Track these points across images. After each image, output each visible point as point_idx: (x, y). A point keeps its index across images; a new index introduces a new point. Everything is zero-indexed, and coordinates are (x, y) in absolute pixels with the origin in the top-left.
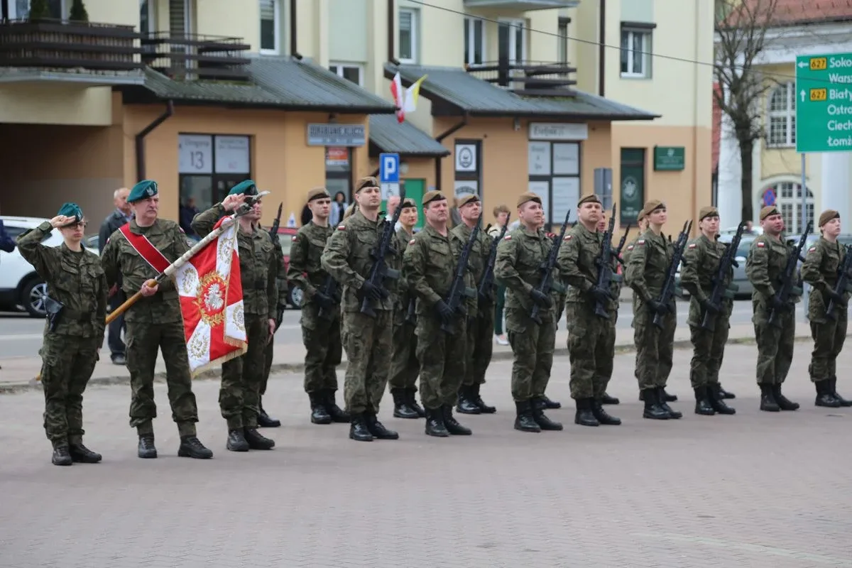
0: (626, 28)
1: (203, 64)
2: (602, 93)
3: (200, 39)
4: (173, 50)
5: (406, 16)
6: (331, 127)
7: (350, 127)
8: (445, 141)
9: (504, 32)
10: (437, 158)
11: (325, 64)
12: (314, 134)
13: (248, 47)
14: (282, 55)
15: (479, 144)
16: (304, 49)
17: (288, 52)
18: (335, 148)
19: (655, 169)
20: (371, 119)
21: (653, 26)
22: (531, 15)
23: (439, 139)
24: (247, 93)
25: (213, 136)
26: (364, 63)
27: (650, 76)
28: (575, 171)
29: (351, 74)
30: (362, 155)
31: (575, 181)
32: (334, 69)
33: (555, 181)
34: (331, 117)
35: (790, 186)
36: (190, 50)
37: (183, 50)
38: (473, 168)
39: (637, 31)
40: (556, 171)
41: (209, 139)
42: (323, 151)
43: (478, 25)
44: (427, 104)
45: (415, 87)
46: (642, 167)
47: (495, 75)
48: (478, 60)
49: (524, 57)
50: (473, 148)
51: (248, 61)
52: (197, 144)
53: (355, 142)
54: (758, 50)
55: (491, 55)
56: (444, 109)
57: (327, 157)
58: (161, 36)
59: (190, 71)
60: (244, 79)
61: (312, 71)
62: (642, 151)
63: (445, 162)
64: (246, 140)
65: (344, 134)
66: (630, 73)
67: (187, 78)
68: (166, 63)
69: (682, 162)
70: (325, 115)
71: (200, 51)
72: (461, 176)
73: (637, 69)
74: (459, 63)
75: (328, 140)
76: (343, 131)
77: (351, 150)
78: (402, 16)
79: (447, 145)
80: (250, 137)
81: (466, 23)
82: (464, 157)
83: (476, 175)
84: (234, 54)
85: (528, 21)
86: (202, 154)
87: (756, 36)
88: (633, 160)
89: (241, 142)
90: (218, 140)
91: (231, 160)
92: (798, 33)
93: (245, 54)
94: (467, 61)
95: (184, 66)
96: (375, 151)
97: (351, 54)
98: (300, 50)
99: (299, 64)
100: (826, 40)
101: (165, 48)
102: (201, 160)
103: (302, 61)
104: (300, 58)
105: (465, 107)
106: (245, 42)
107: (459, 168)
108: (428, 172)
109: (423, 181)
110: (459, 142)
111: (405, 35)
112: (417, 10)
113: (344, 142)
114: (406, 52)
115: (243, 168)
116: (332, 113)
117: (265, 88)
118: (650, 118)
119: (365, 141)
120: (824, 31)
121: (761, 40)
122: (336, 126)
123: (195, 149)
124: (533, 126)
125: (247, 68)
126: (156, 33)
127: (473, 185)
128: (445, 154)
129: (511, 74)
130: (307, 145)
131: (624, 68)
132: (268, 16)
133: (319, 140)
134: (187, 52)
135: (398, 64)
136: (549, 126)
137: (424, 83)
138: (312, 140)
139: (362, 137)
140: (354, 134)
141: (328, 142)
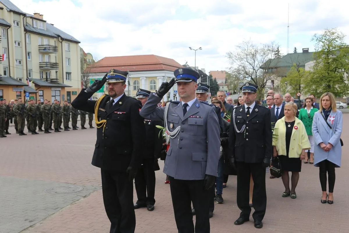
0: (67, 73)
2: (63, 83)
5: (30, 71)
6: (17, 88)
7: (20, 88)
8: (37, 90)
9: (47, 73)
10: (36, 93)
11: (16, 78)
12: (14, 89)
13: (1, 75)
14: (8, 77)
15: (43, 91)
17: (9, 76)
18: (18, 92)
19: (72, 95)
20: (24, 87)
21: (71, 73)
22: (50, 71)
23: (36, 90)
24: (1, 83)
26: (22, 78)
27: (71, 81)
28: (59, 95)
29: (20, 80)
30: (23, 93)
31: (59, 97)
32: (17, 79)
33: (56, 96)
35: (94, 97)
38: (42, 94)
39: (69, 74)
40: (56, 95)
42: (16, 92)
43: (42, 72)
44: (34, 85)
45: (32, 82)
46: (70, 95)
47: (45, 80)
48: (42, 77)
49: (50, 77)
50: (42, 91)
51: (2, 78)
53: (21, 91)
54: (88, 76)
55: (44, 77)
56: (36, 85)
57: (16, 93)
60: (1, 80)
61: (13, 79)
62: (70, 92)
63: (37, 94)
64: (2, 91)
65: (19, 90)
66: (68, 80)
69: (76, 94)
72: (40, 96)
73: (69, 79)
74: (39, 78)
77: (21, 92)
78: (29, 70)
79: (37, 91)
80: (2, 90)
81: (40, 72)
82: (41, 93)
83: (43, 96)
85: (51, 72)
87: (88, 74)
88: (69, 93)
92: (94, 74)
93: (1, 76)
94: (40, 77)
96: (25, 92)
97: (20, 76)
98: (11, 76)
100: (98, 75)
104: (11, 77)
105: (40, 85)
107: (40, 95)
108: (34, 95)
109: (33, 97)
110: (39, 90)
111: (30, 74)
112: (32, 70)
113: (19, 91)
114: (30, 76)
115: (1, 95)
116: (17, 86)
117: (5, 82)
118: (71, 87)
120: (98, 74)
122: (18, 88)
124: (52, 88)
125: (1, 78)
127: (42, 97)
128: (37, 92)
129: (48, 80)
130: (13, 91)
131: (67, 79)
132: (5, 70)
135: (28, 78)
136: (55, 88)
137: (33, 81)
138: (14, 90)
139: (22, 90)
140: (21, 89)
141: (17, 91)
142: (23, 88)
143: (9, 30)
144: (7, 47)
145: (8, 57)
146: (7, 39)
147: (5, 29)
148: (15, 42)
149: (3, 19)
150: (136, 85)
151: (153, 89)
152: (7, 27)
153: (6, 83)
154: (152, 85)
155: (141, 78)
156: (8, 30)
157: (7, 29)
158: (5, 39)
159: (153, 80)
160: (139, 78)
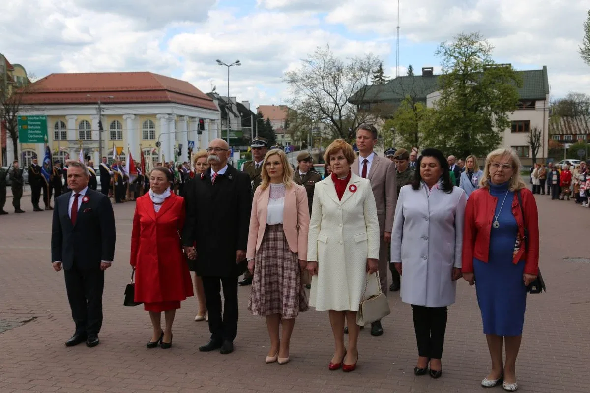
35: (30, 152)
54: (17, 111)
87: (16, 107)
92: (29, 107)
100: (38, 109)
120: (37, 107)
121: (18, 108)
150: (116, 130)
151: (149, 139)
154: (146, 130)
155: (124, 117)
159: (149, 122)
160: (121, 116)
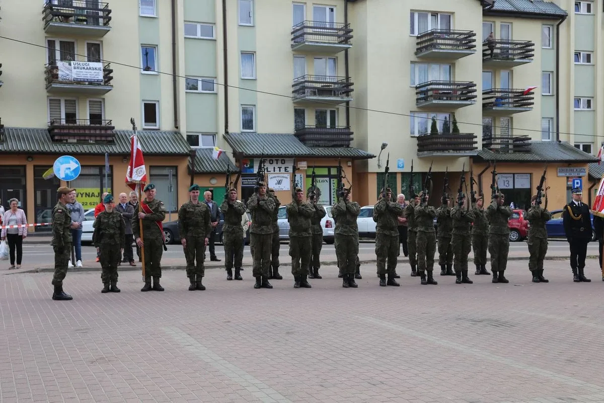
1: (515, 146)
3: (514, 137)
4: (501, 141)
6: (568, 168)
7: (578, 169)
11: (572, 144)
12: (562, 171)
13: (530, 139)
14: (552, 141)
16: (562, 138)
17: (555, 139)
20: (589, 165)
24: (528, 157)
25: (514, 174)
26: (593, 143)
29: (587, 148)
30: (585, 179)
32: (578, 146)
34: (570, 165)
36: (510, 141)
37: (508, 141)
41: (512, 175)
42: (566, 178)
51: (530, 144)
52: (506, 178)
53: (581, 174)
57: (568, 181)
58: (497, 136)
59: (511, 149)
60: (528, 151)
61: (565, 147)
64: (529, 175)
65: (575, 172)
67: (510, 152)
68: (499, 147)
70: (566, 164)
71: (514, 141)
75: (568, 174)
76: (575, 170)
77: (580, 178)
80: (531, 174)
84: (526, 142)
86: (509, 182)
89: (527, 176)
90: (516, 175)
91: (522, 183)
93: (530, 141)
95: (508, 148)
97: (587, 140)
98: (560, 139)
99: (560, 144)
101: (498, 141)
102: (508, 183)
103: (561, 143)
104: (560, 142)
106: (529, 137)
113: (576, 175)
115: (527, 186)
116: (569, 163)
117: (538, 154)
119: (587, 174)
122: (572, 168)
123: (505, 179)
125: (530, 146)
126: (495, 135)
130: (558, 176)
133: (563, 174)
134: (510, 142)
138: (559, 174)
139: (585, 172)
140: (581, 171)
141: (568, 175)
142: (587, 169)
143: (563, 28)
144: (554, 69)
145: (555, 93)
146: (555, 50)
147: (552, 25)
148: (577, 55)
149: (552, 3)
152: (556, 19)
153: (537, 158)
156: (561, 26)
157: (558, 26)
158: (552, 50)
